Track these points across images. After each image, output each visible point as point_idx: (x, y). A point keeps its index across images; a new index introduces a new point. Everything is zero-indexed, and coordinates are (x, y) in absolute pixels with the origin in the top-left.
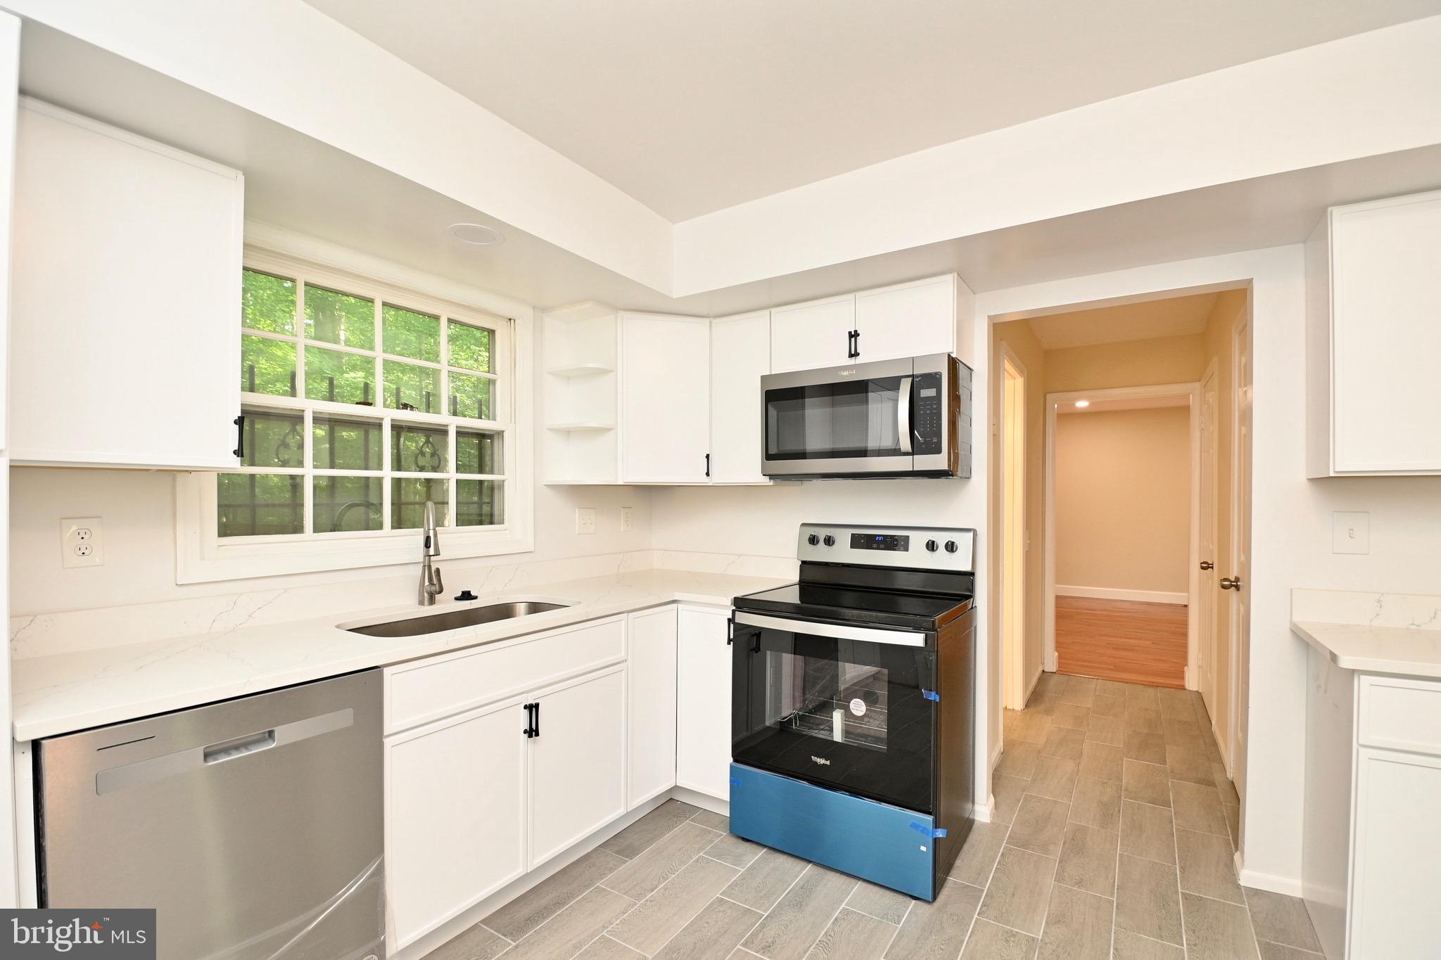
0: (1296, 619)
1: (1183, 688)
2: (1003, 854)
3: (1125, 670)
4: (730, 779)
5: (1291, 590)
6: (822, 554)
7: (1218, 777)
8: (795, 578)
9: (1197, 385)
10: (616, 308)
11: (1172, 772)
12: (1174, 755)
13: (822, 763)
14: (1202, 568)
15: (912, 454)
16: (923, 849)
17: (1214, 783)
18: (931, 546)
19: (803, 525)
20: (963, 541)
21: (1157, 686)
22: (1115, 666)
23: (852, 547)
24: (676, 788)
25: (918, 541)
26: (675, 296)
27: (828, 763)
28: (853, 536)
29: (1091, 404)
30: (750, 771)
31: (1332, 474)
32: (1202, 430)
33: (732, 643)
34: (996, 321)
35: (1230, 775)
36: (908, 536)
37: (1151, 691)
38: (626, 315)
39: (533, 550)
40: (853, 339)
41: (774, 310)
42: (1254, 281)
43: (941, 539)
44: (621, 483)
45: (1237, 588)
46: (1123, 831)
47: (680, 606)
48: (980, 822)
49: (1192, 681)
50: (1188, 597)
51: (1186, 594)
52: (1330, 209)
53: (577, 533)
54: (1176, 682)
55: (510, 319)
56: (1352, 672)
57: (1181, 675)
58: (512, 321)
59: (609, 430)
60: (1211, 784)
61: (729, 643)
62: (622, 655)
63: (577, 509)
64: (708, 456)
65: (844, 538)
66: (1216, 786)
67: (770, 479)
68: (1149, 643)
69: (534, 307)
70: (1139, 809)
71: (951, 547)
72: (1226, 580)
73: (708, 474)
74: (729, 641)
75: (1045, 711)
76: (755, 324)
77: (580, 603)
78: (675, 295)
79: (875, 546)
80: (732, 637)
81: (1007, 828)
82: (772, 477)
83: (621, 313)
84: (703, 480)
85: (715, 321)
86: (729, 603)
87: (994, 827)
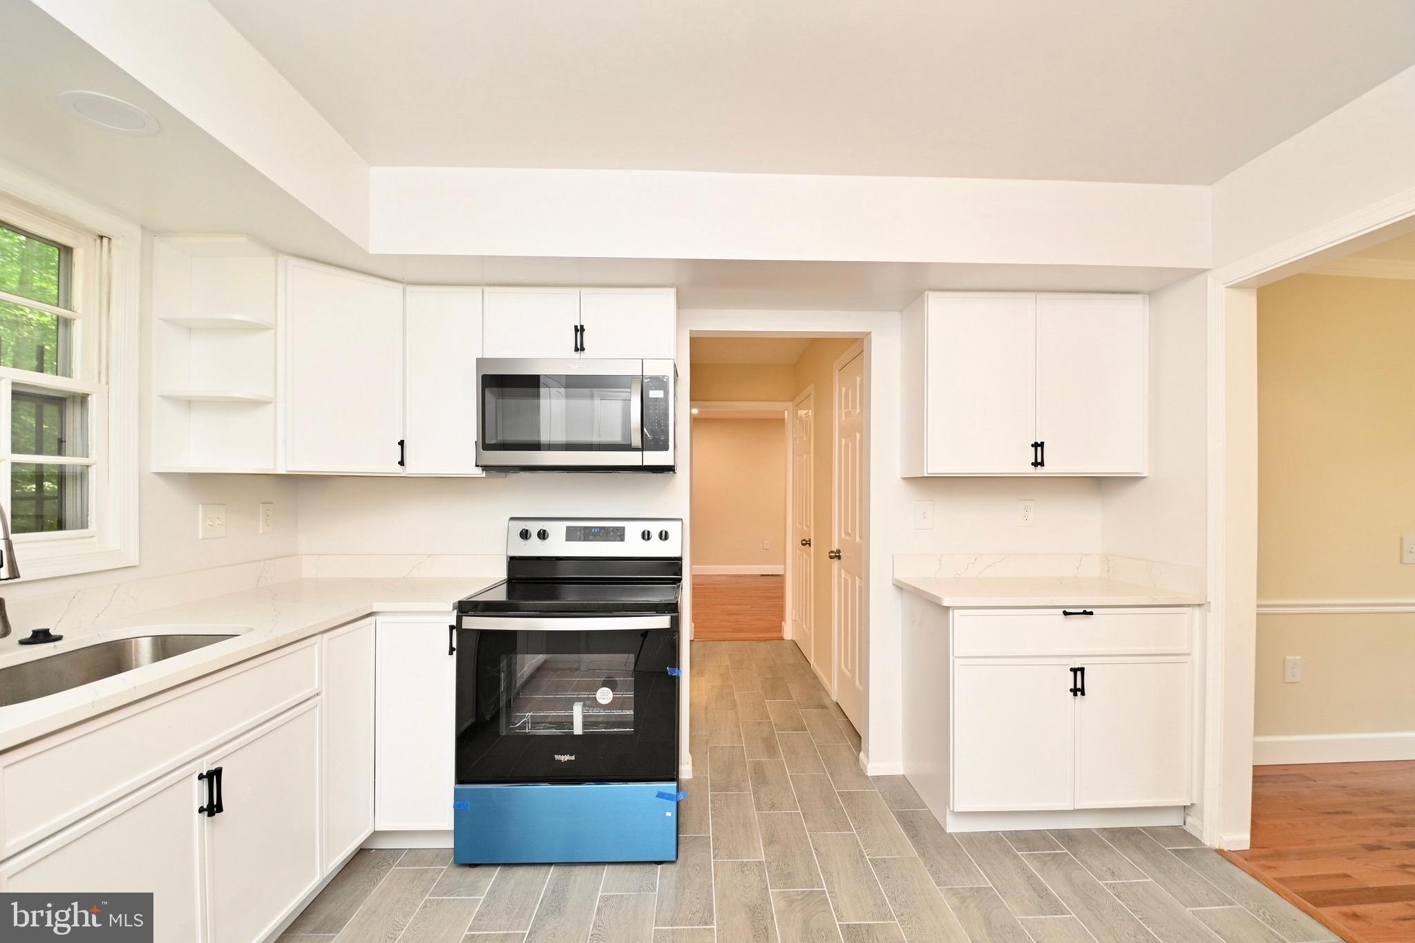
0: (898, 576)
1: (782, 639)
2: (711, 801)
3: (740, 631)
4: (455, 804)
5: (893, 556)
6: (534, 548)
7: (827, 701)
8: (503, 575)
9: (790, 404)
10: (276, 251)
11: (798, 704)
12: (795, 689)
13: (566, 760)
14: (803, 544)
15: (642, 449)
16: (669, 814)
17: (826, 706)
18: (646, 536)
19: (512, 519)
20: (673, 529)
21: (766, 640)
22: (733, 629)
23: (567, 540)
24: (376, 834)
25: (633, 531)
26: (371, 252)
27: (573, 758)
28: (568, 528)
29: (700, 412)
30: (479, 789)
31: (926, 475)
32: (794, 439)
33: (455, 653)
34: (695, 335)
35: (834, 698)
36: (624, 528)
37: (762, 645)
38: (293, 261)
39: (137, 564)
40: (579, 333)
41: (487, 289)
42: (872, 334)
43: (655, 528)
44: (284, 472)
45: (839, 557)
46: (785, 757)
47: (379, 618)
48: (684, 779)
49: (788, 633)
50: (785, 568)
51: (783, 566)
52: (926, 292)
53: (200, 537)
54: (776, 635)
55: (102, 237)
56: (948, 608)
57: (780, 629)
58: (105, 240)
59: (267, 403)
60: (824, 707)
61: (451, 653)
62: (315, 687)
63: (200, 506)
64: (402, 443)
65: (557, 531)
66: (828, 708)
67: (483, 470)
68: (749, 606)
69: (143, 227)
70: (788, 737)
71: (664, 536)
72: (832, 552)
73: (402, 463)
74: (452, 650)
75: (698, 673)
76: (464, 302)
77: (252, 629)
78: (372, 250)
79: (591, 537)
80: (454, 645)
81: (706, 778)
82: (486, 468)
83: (282, 259)
84: (398, 470)
85: (410, 289)
86: (451, 608)
87: (697, 779)
